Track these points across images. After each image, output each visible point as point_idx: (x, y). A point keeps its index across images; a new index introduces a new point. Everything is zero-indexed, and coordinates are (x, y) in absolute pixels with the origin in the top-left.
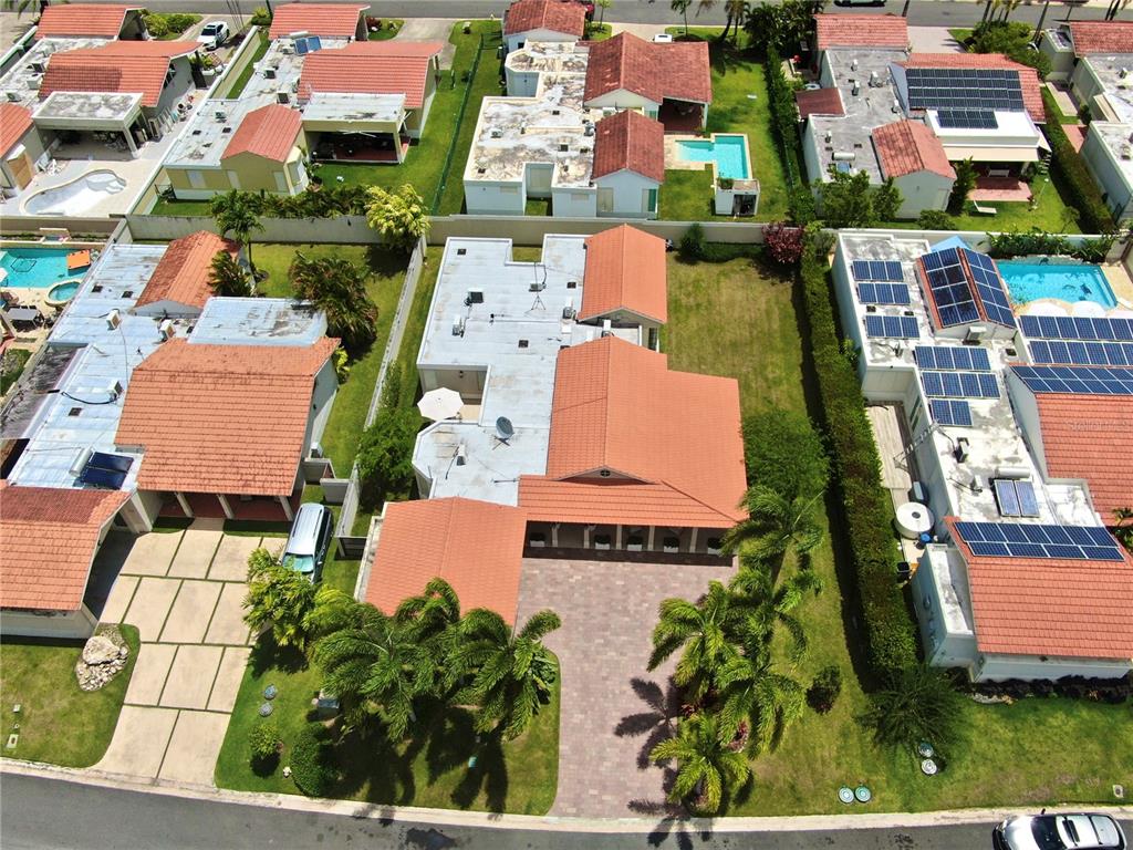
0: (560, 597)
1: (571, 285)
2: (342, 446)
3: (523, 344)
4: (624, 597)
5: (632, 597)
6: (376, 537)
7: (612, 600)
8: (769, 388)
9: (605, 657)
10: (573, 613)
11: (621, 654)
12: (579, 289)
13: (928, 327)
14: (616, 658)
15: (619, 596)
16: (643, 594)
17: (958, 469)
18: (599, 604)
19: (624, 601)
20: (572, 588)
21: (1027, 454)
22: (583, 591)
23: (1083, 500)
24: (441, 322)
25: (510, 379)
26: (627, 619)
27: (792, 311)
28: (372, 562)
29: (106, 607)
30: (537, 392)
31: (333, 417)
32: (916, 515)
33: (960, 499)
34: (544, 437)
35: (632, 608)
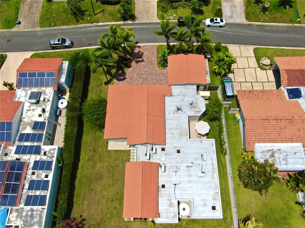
0: (159, 81)
1: (163, 186)
2: (232, 126)
3: (178, 151)
4: (143, 82)
5: (141, 82)
6: (208, 78)
7: (146, 81)
8: (92, 157)
9: (148, 69)
10: (155, 77)
11: (143, 70)
12: (160, 185)
13: (29, 167)
14: (145, 69)
15: (144, 82)
16: (138, 83)
17: (46, 107)
18: (149, 80)
19: (142, 81)
20: (156, 83)
21: (23, 113)
22: (153, 83)
23: (17, 98)
24: (212, 163)
25: (181, 135)
26: (142, 77)
27: (75, 200)
28: (206, 71)
29: (273, 73)
30: (171, 130)
31: (239, 137)
32: (62, 103)
33: (50, 97)
34: (167, 111)
35: (141, 80)
